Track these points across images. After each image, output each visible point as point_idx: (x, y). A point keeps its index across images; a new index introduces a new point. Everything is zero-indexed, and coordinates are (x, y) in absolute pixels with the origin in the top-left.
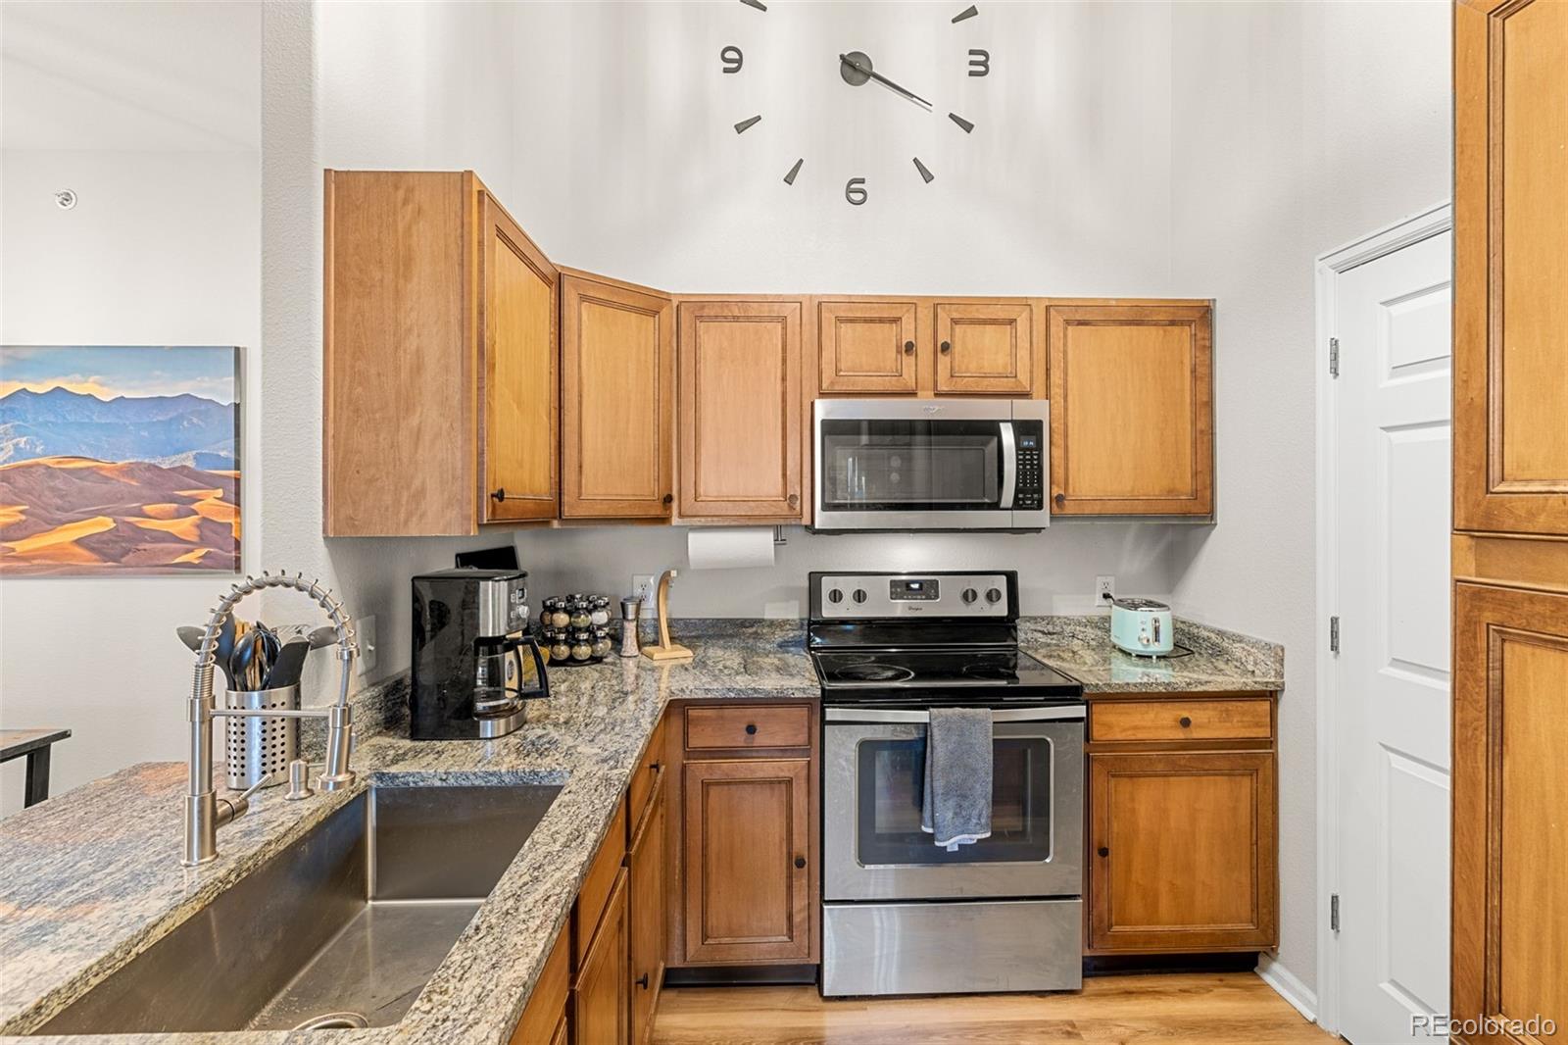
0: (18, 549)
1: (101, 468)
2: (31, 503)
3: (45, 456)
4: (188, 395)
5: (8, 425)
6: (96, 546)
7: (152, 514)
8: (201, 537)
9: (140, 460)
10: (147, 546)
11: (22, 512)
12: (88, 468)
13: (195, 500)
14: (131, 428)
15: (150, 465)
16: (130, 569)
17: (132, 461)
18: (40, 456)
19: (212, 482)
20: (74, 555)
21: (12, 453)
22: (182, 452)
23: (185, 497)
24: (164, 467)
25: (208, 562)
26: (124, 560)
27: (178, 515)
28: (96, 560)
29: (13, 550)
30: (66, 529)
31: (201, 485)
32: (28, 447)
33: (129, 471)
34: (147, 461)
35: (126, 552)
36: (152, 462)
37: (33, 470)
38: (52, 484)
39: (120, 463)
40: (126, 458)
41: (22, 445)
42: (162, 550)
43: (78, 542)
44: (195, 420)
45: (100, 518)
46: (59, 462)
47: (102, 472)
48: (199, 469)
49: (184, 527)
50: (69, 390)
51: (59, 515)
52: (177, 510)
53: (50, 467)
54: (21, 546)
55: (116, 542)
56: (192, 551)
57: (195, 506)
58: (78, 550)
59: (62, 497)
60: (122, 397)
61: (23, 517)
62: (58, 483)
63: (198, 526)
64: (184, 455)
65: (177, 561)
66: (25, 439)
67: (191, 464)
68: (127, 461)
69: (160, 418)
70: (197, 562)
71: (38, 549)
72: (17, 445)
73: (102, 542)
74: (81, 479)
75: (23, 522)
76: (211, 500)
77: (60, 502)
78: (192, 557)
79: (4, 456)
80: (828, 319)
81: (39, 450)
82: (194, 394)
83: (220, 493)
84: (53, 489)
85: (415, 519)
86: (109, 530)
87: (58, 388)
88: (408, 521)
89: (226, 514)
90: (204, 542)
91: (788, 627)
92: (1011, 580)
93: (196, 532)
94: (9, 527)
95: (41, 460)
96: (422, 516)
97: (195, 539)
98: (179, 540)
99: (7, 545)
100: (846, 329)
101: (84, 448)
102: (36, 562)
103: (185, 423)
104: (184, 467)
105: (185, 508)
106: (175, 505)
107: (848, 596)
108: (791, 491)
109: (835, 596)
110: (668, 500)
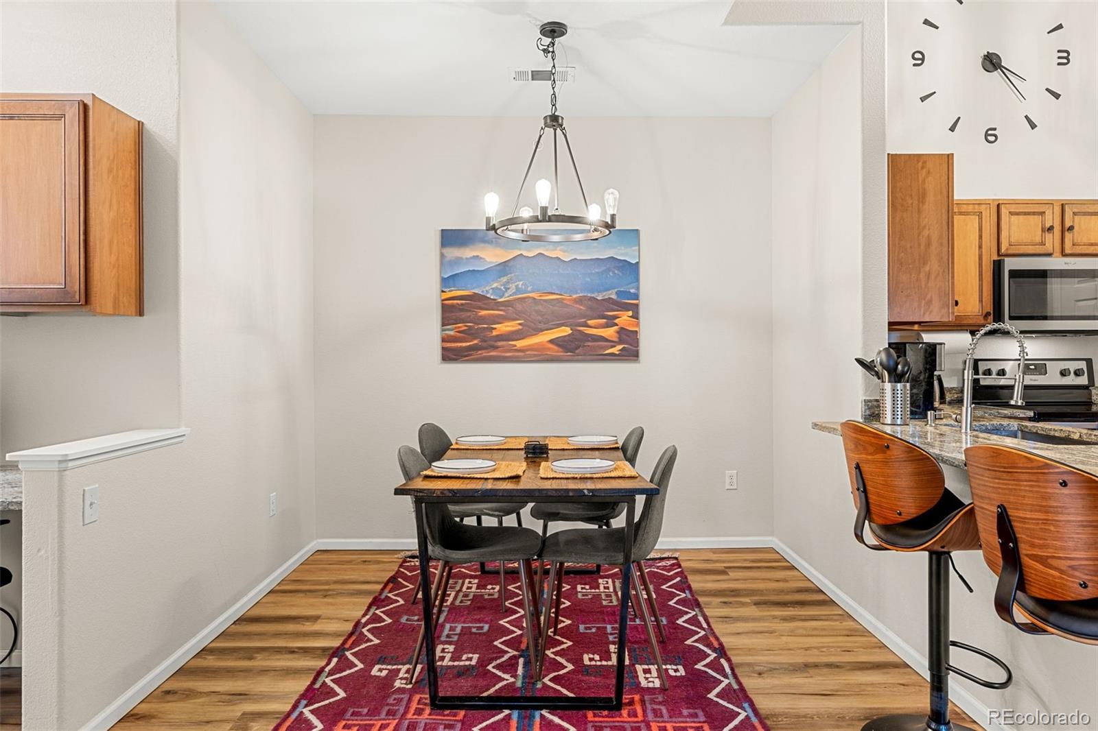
0: (518, 346)
1: (563, 299)
2: (525, 320)
3: (533, 292)
4: (612, 257)
5: (513, 275)
6: (561, 343)
7: (593, 325)
8: (619, 338)
9: (585, 294)
10: (590, 344)
11: (520, 324)
12: (557, 299)
13: (616, 317)
14: (580, 276)
15: (591, 297)
16: (580, 357)
17: (581, 295)
18: (530, 292)
19: (626, 307)
20: (549, 349)
21: (514, 291)
22: (610, 290)
23: (610, 316)
24: (599, 298)
25: (624, 353)
26: (577, 351)
27: (607, 326)
28: (561, 352)
29: (515, 346)
30: (545, 334)
31: (620, 309)
32: (523, 287)
33: (580, 301)
34: (589, 295)
35: (578, 348)
36: (593, 295)
37: (527, 300)
38: (537, 308)
39: (574, 296)
40: (576, 294)
41: (520, 286)
42: (598, 346)
43: (551, 341)
44: (616, 272)
45: (563, 328)
46: (540, 296)
47: (565, 302)
48: (618, 300)
49: (610, 333)
50: (546, 254)
51: (542, 326)
52: (606, 323)
53: (535, 299)
54: (520, 344)
55: (572, 341)
56: (615, 346)
57: (616, 321)
58: (551, 346)
59: (542, 316)
60: (575, 259)
61: (520, 327)
62: (540, 308)
63: (618, 332)
64: (610, 292)
65: (607, 352)
66: (521, 283)
67: (614, 297)
68: (578, 295)
69: (597, 270)
70: (617, 353)
71: (529, 345)
72: (517, 286)
73: (565, 341)
74: (553, 306)
75: (520, 330)
76: (625, 317)
77: (540, 318)
78: (615, 350)
79: (510, 292)
80: (1004, 211)
81: (529, 289)
82: (615, 256)
83: (630, 313)
84: (537, 312)
85: (928, 313)
86: (569, 335)
87: (540, 254)
88: (924, 314)
89: (633, 325)
90: (621, 341)
91: (954, 391)
92: (1089, 362)
93: (617, 335)
94: (513, 333)
95: (530, 295)
96: (931, 312)
97: (616, 340)
98: (607, 340)
99: (511, 343)
100: (1014, 218)
101: (554, 287)
102: (527, 353)
103: (611, 273)
104: (610, 298)
105: (611, 322)
106: (605, 320)
107: (995, 373)
108: (987, 309)
109: (986, 372)
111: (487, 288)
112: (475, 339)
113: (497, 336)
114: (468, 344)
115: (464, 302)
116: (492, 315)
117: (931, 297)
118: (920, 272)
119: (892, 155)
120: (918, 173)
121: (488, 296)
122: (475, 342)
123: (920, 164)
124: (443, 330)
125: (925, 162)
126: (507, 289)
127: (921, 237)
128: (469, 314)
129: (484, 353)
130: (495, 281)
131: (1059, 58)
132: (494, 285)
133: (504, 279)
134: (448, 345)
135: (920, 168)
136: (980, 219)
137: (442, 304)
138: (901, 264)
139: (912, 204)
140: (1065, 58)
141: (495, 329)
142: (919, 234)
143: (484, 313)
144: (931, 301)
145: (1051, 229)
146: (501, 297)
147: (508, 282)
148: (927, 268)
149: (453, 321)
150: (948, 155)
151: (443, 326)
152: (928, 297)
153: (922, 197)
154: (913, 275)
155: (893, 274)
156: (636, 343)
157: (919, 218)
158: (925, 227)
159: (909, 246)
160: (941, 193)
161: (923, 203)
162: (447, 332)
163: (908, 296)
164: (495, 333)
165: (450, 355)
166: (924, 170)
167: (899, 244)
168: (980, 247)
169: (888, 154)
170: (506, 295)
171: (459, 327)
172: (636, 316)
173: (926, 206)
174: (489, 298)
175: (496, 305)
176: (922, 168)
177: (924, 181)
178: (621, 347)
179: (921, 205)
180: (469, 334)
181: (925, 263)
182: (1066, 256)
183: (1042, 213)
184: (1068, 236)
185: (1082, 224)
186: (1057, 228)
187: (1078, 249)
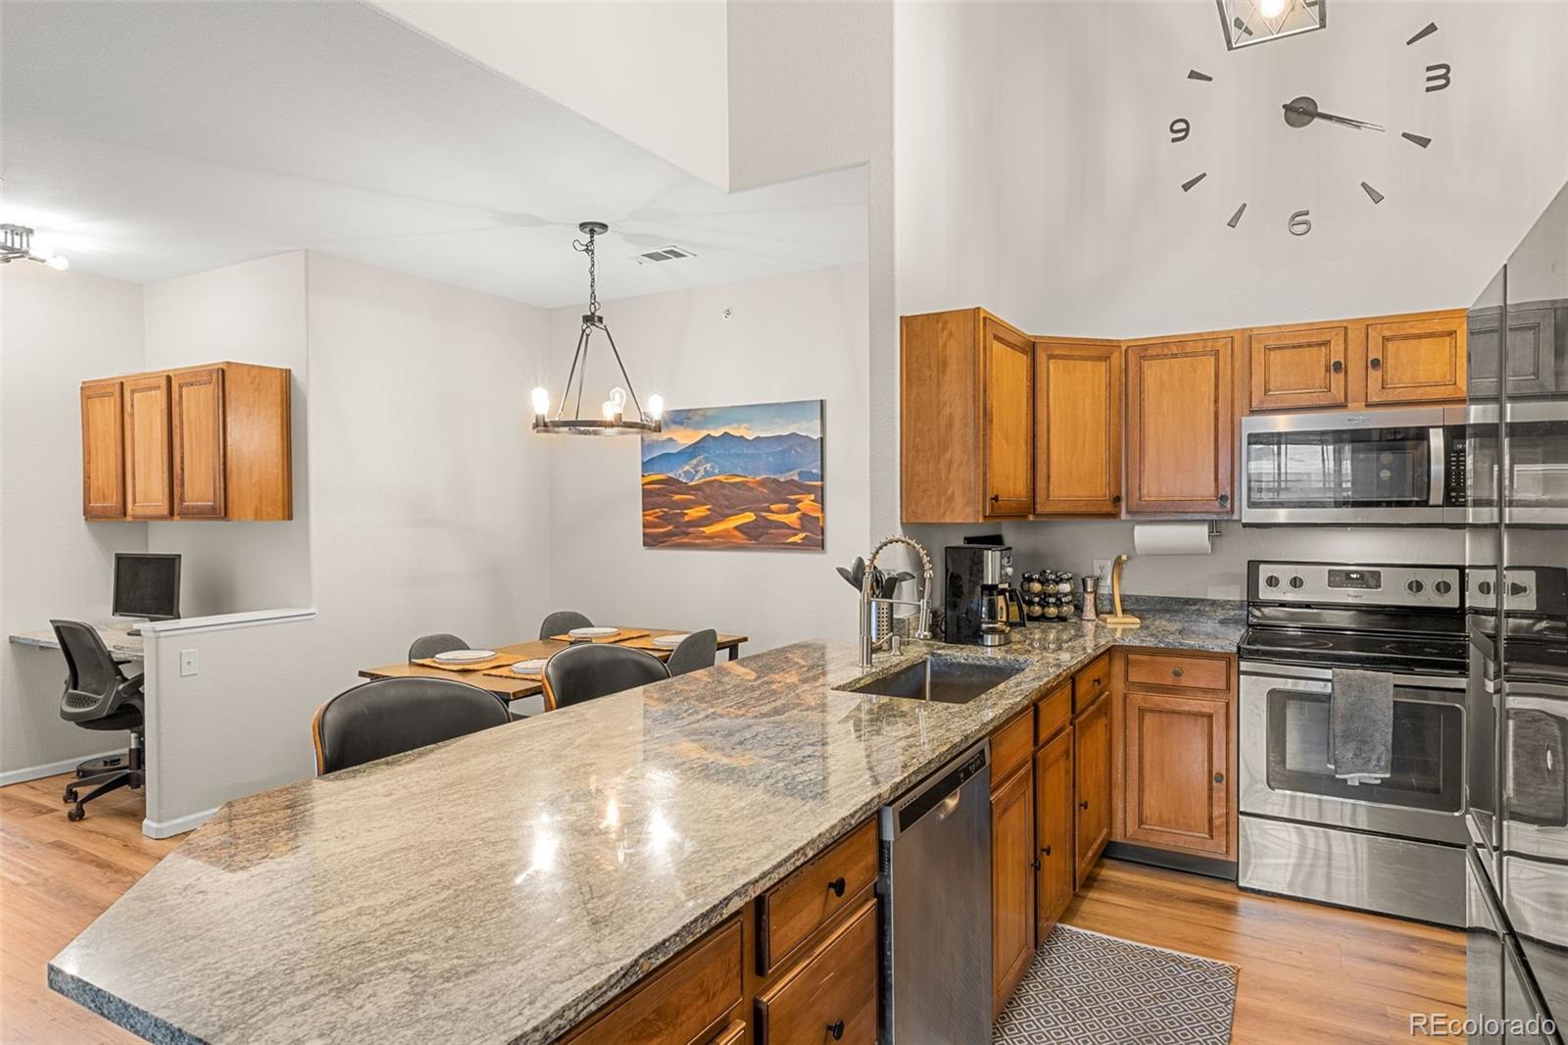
1: (748, 482)
2: (714, 505)
3: (720, 475)
4: (795, 433)
5: (702, 457)
6: (746, 530)
7: (776, 510)
8: (802, 525)
9: (768, 476)
10: (772, 531)
11: (709, 509)
12: (741, 482)
13: (799, 501)
14: (764, 456)
15: (774, 479)
16: (764, 545)
17: (764, 477)
18: (717, 475)
19: (808, 490)
20: (734, 536)
21: (703, 474)
23: (792, 499)
24: (782, 480)
25: (807, 542)
26: (761, 539)
27: (789, 511)
28: (746, 540)
29: (704, 532)
30: (730, 520)
31: (798, 490)
32: (711, 470)
33: (762, 483)
34: (772, 476)
35: (760, 536)
36: (776, 477)
37: (714, 483)
38: (723, 492)
39: (758, 478)
40: (761, 475)
41: (708, 469)
42: (781, 534)
43: (737, 528)
44: (799, 450)
45: (748, 513)
46: (727, 479)
47: (749, 484)
48: (801, 481)
49: (792, 519)
50: (731, 433)
51: (727, 511)
52: (789, 508)
53: (721, 482)
54: (708, 530)
55: (756, 528)
56: (797, 534)
57: (799, 506)
58: (737, 533)
59: (728, 500)
60: (758, 437)
61: (709, 512)
62: (726, 491)
63: (800, 519)
64: (793, 472)
65: (790, 540)
66: (710, 465)
67: (796, 478)
68: (762, 477)
69: (779, 449)
70: (800, 542)
71: (716, 532)
72: (705, 469)
73: (750, 528)
74: (738, 489)
75: (709, 515)
76: (807, 502)
77: (727, 503)
78: (797, 539)
79: (699, 475)
80: (1258, 348)
81: (716, 471)
82: (797, 432)
83: (812, 497)
84: (724, 495)
85: (948, 513)
86: (753, 521)
87: (726, 433)
88: (944, 513)
89: (816, 511)
90: (803, 529)
91: (1229, 606)
92: (1461, 571)
93: (799, 522)
94: (702, 518)
95: (718, 478)
96: (953, 511)
97: (798, 527)
98: (788, 527)
99: (701, 529)
100: (1273, 355)
101: (739, 469)
102: (716, 540)
103: (793, 452)
104: (792, 480)
105: (793, 506)
106: (787, 505)
107: (1285, 582)
108: (1222, 492)
109: (1272, 582)
110: (1117, 500)
111: (680, 472)
112: (669, 524)
113: (689, 522)
114: (663, 530)
115: (659, 486)
116: (684, 500)
117: (953, 492)
118: (939, 461)
119: (906, 317)
120: (937, 337)
121: (681, 479)
122: (670, 528)
123: (940, 325)
124: (644, 515)
125: (946, 323)
126: (697, 472)
127: (941, 416)
128: (664, 499)
129: (677, 540)
130: (686, 463)
131: (1429, 79)
132: (686, 468)
133: (694, 462)
134: (648, 530)
135: (940, 329)
136: (1217, 360)
137: (643, 490)
138: (917, 451)
139: (930, 376)
140: (1440, 77)
141: (686, 514)
142: (938, 414)
143: (677, 497)
144: (952, 497)
145: (1339, 366)
146: (692, 480)
147: (697, 465)
148: (948, 456)
149: (650, 507)
150: (974, 309)
151: (644, 511)
152: (950, 492)
153: (943, 365)
154: (931, 465)
155: (907, 462)
156: (823, 532)
157: (939, 393)
158: (946, 404)
159: (926, 428)
160: (966, 358)
161: (944, 373)
162: (647, 518)
163: (925, 491)
164: (686, 519)
165: (650, 541)
166: (945, 333)
167: (915, 426)
168: (1216, 401)
169: (901, 317)
170: (696, 478)
171: (657, 513)
172: (820, 500)
173: (947, 378)
174: (681, 482)
175: (689, 489)
176: (943, 329)
177: (945, 345)
178: (802, 535)
179: (941, 376)
180: (665, 519)
181: (945, 450)
182: (1368, 405)
183: (1326, 343)
184: (1375, 375)
185: (1399, 355)
186: (1355, 368)
187: (1391, 396)
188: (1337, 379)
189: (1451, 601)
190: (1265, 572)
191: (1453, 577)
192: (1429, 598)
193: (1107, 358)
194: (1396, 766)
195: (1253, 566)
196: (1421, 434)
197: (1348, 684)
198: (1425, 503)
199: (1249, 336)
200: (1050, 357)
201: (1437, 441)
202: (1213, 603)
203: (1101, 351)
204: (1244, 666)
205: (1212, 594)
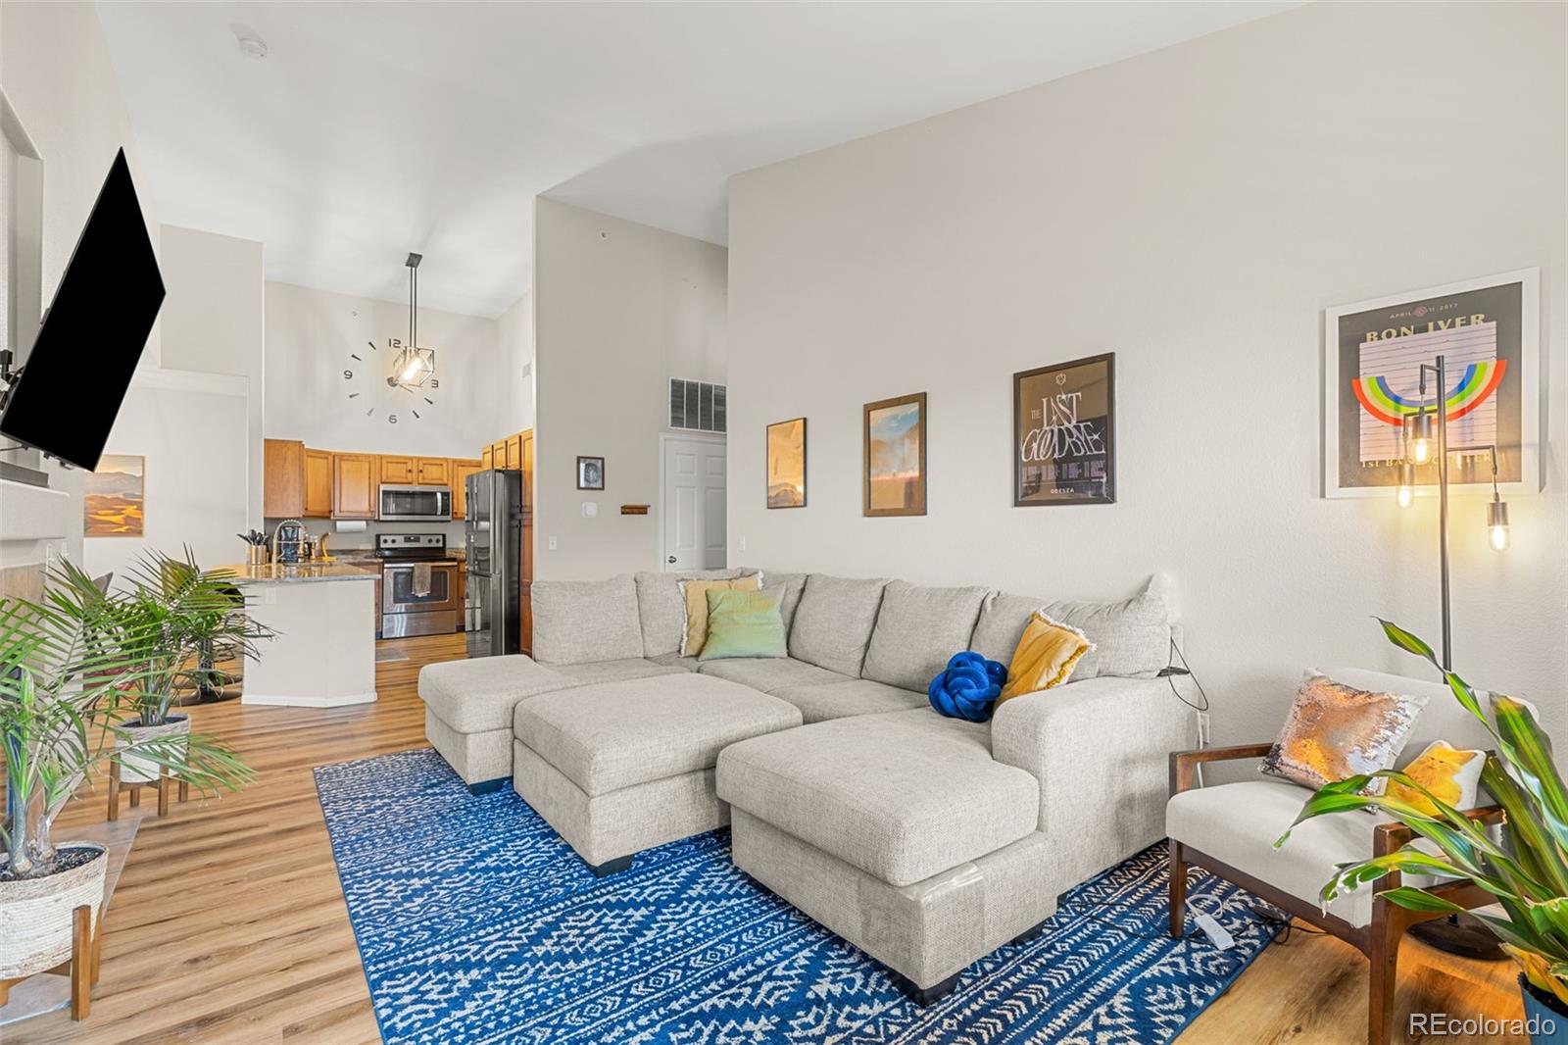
7: (104, 514)
8: (126, 522)
9: (97, 495)
10: (102, 525)
13: (123, 509)
17: (93, 495)
19: (132, 503)
23: (118, 508)
24: (108, 497)
25: (129, 531)
27: (115, 514)
31: (127, 504)
33: (92, 499)
36: (104, 497)
39: (87, 496)
40: (89, 494)
42: (107, 527)
44: (123, 482)
48: (126, 499)
49: (118, 519)
56: (122, 527)
57: (124, 511)
63: (125, 519)
65: (115, 530)
67: (121, 497)
69: (107, 480)
70: (124, 531)
76: (131, 509)
78: (123, 529)
80: (384, 462)
83: (135, 507)
88: (286, 514)
89: (138, 514)
90: (127, 524)
92: (444, 536)
96: (289, 513)
97: (123, 523)
98: (115, 523)
100: (390, 465)
104: (118, 498)
105: (118, 512)
106: (113, 511)
107: (389, 542)
108: (372, 509)
109: (385, 541)
110: (331, 511)
118: (283, 494)
119: (267, 439)
120: (282, 449)
123: (282, 444)
125: (287, 444)
136: (369, 463)
138: (272, 490)
139: (279, 463)
142: (283, 477)
144: (289, 508)
145: (410, 471)
148: (287, 493)
150: (300, 441)
153: (285, 460)
154: (279, 496)
156: (141, 525)
157: (283, 469)
158: (286, 474)
159: (277, 482)
168: (370, 478)
169: (265, 439)
172: (140, 507)
173: (287, 464)
176: (285, 447)
177: (286, 453)
178: (126, 527)
179: (284, 464)
182: (419, 484)
183: (406, 463)
184: (421, 475)
185: (428, 469)
186: (415, 471)
187: (426, 481)
188: (410, 474)
189: (441, 545)
190: (382, 538)
191: (441, 538)
192: (434, 544)
193: (327, 458)
194: (432, 589)
195: (378, 537)
196: (434, 494)
197: (419, 567)
198: (436, 514)
199: (381, 457)
200: (308, 456)
201: (439, 496)
202: (362, 551)
203: (324, 455)
204: (386, 565)
205: (361, 547)
